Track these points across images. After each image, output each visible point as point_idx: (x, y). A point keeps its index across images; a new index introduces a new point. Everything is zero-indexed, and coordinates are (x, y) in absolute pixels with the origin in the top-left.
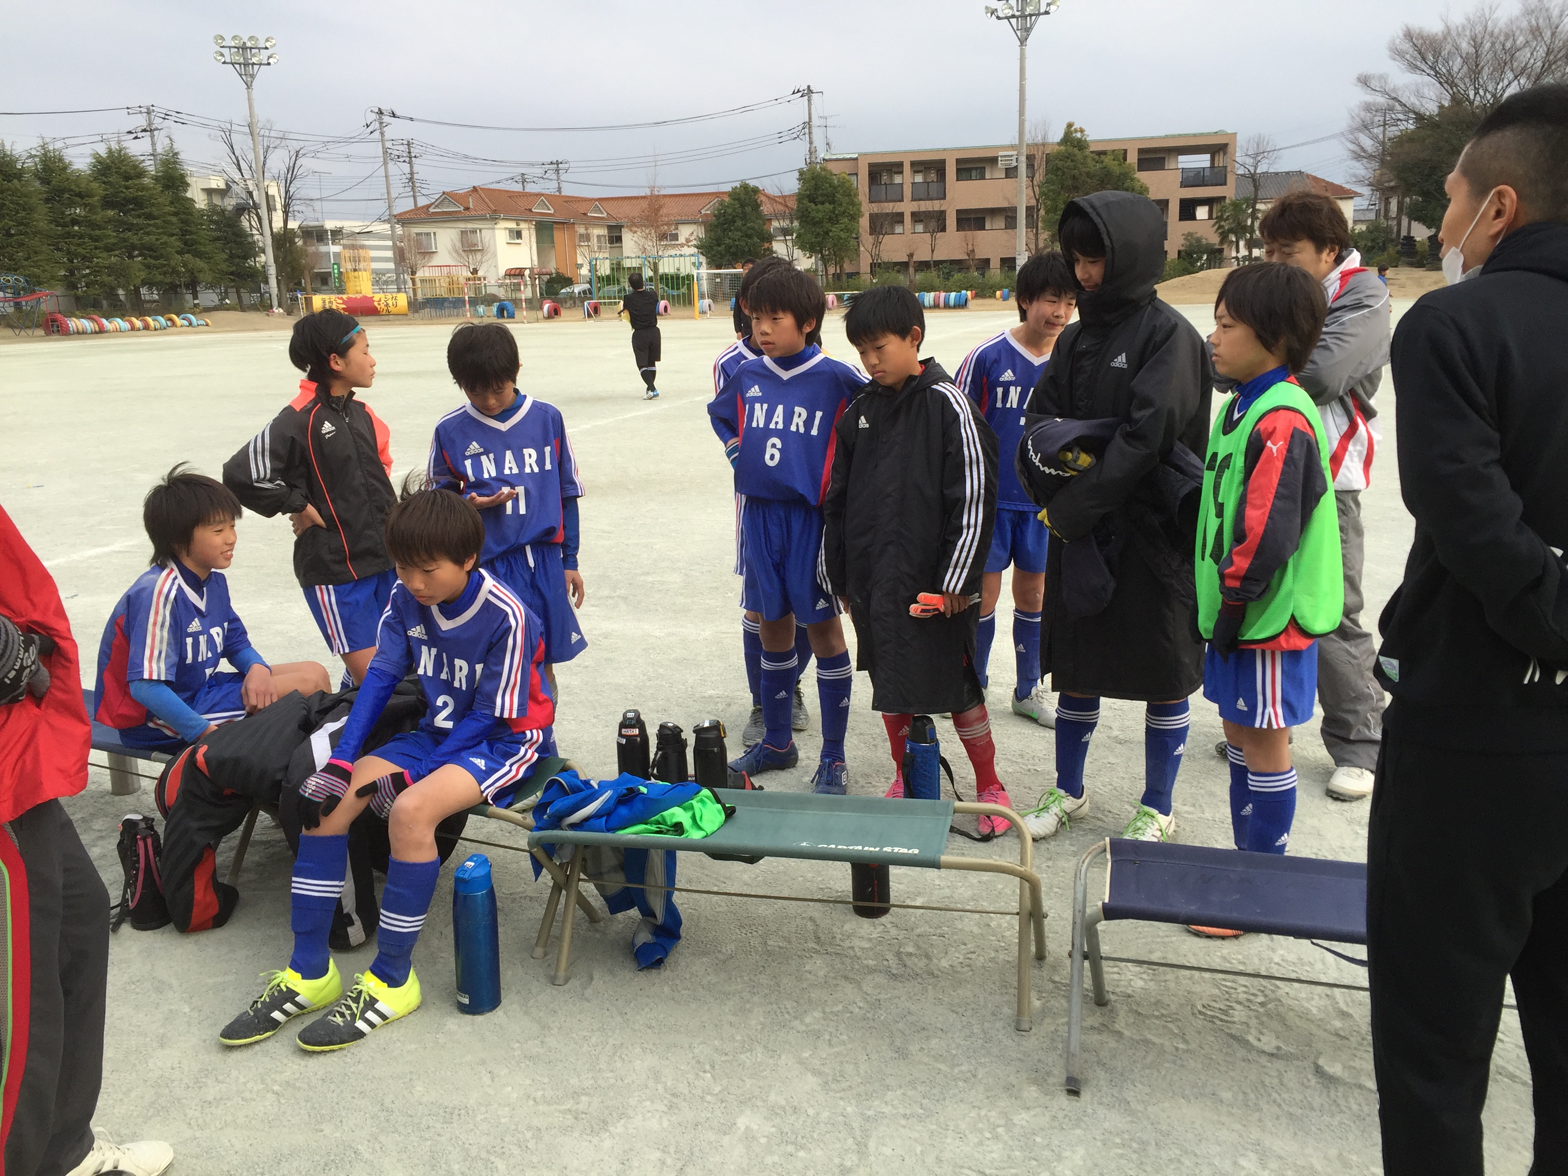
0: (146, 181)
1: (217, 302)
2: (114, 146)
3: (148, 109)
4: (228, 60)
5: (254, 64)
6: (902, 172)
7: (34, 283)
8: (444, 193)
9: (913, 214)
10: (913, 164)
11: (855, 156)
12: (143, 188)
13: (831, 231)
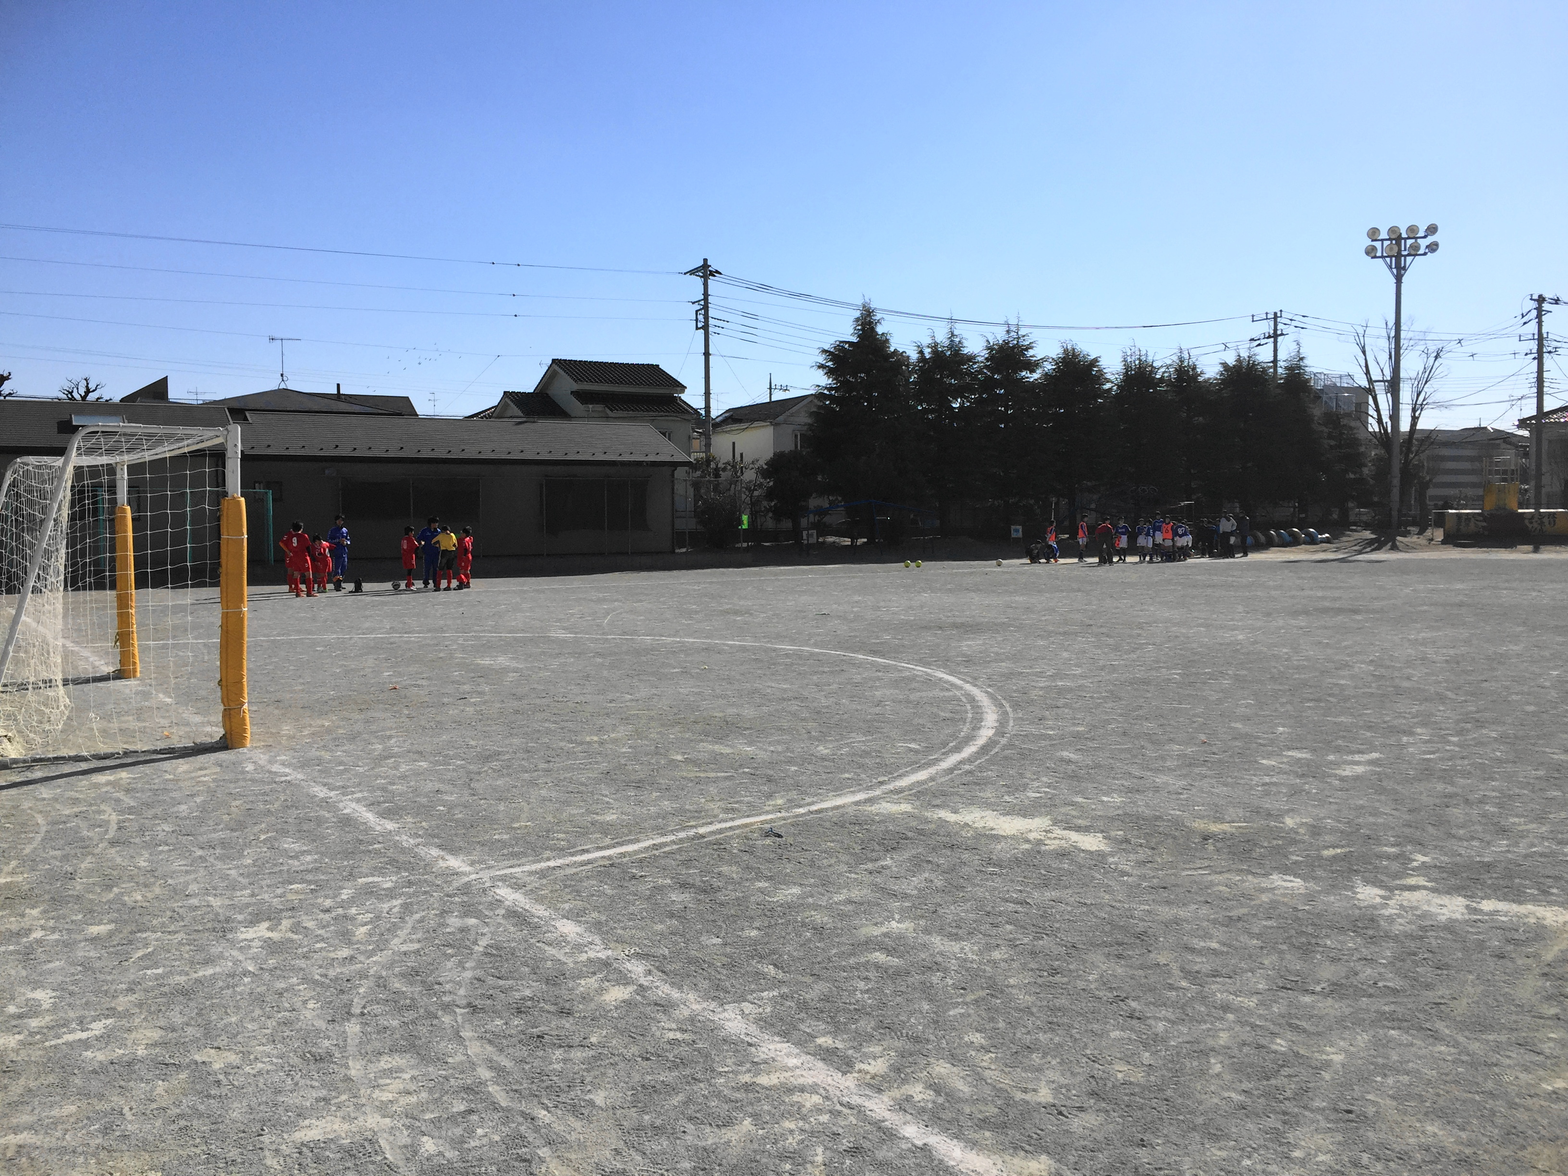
2: (1242, 354)
3: (1275, 314)
4: (1379, 254)
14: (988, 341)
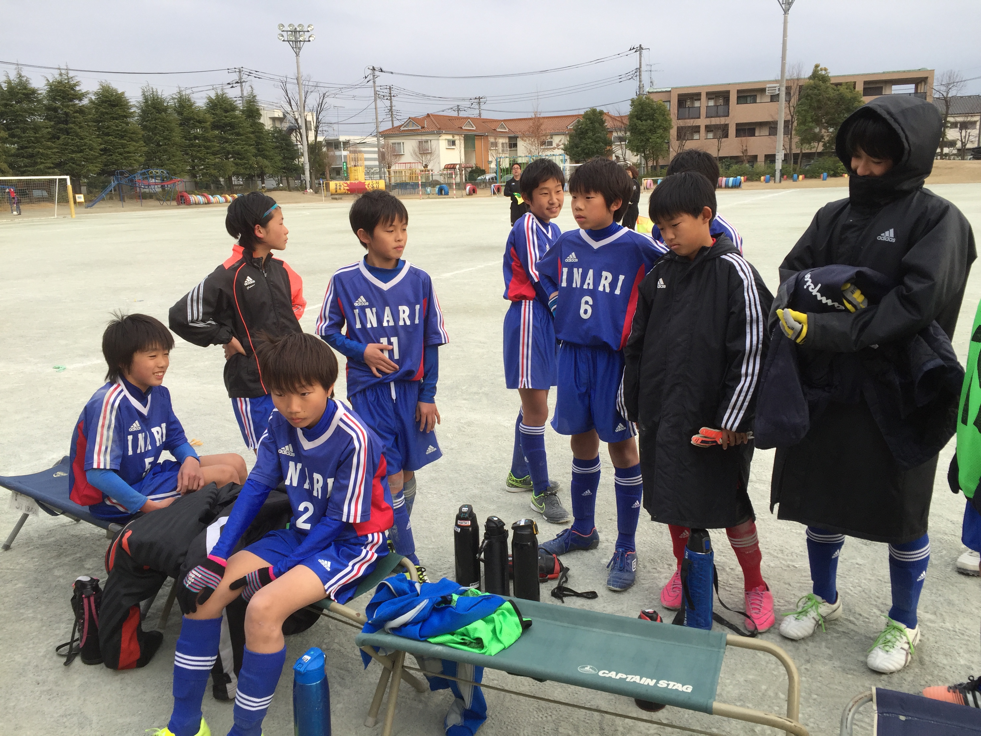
0: (237, 112)
1: (275, 186)
2: (220, 92)
3: (239, 69)
4: (286, 39)
5: (300, 41)
6: (700, 99)
7: (172, 173)
8: (410, 118)
9: (707, 127)
10: (708, 94)
11: (669, 89)
12: (236, 117)
13: (651, 138)
14: (48, 80)
